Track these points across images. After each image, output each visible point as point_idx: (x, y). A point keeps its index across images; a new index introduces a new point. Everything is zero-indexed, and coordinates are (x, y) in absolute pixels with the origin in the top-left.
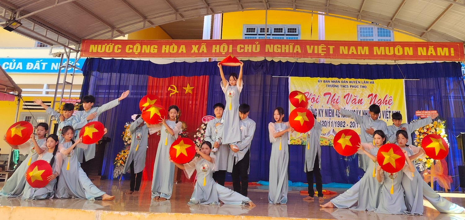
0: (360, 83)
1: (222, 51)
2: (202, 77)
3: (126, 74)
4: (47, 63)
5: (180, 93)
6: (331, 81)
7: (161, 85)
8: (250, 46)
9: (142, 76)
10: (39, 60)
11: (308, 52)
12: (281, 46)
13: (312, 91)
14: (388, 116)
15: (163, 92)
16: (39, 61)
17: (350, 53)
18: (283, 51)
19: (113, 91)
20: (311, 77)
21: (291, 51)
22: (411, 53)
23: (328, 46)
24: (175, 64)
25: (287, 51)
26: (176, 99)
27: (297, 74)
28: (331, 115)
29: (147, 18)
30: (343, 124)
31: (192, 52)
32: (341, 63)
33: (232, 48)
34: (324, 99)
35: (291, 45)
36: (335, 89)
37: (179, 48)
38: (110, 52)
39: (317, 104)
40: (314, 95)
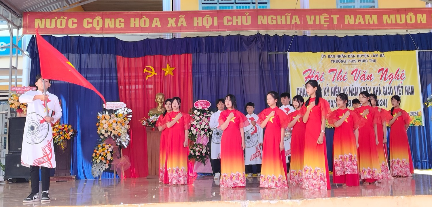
0: (369, 56)
1: (205, 24)
6: (336, 56)
8: (239, 17)
11: (309, 24)
12: (277, 17)
13: (314, 68)
14: (401, 92)
15: (137, 74)
17: (357, 23)
18: (279, 23)
20: (313, 52)
21: (289, 23)
22: (424, 21)
23: (332, 16)
24: (148, 40)
25: (284, 23)
27: (297, 50)
32: (346, 34)
33: (218, 20)
34: (329, 77)
35: (287, 15)
36: (341, 64)
37: (151, 21)
38: (63, 28)
39: (322, 82)
40: (318, 73)
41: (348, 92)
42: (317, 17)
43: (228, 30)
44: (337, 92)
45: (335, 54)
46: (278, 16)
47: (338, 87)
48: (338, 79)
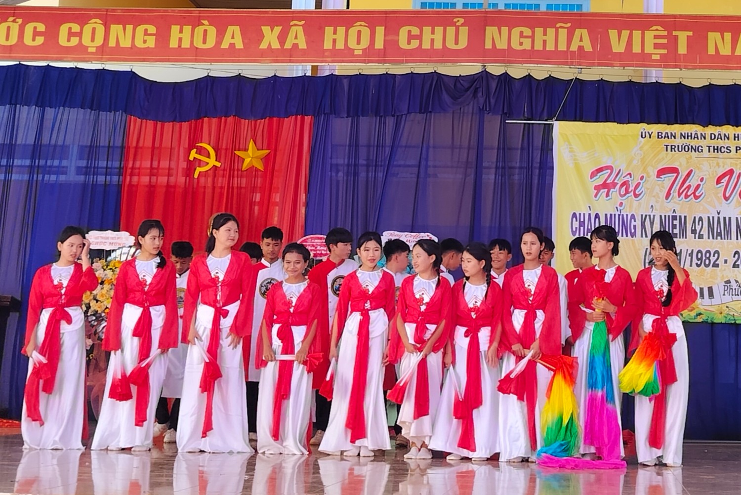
1: (352, 44)
2: (291, 120)
3: (59, 111)
5: (224, 170)
6: (678, 135)
7: (167, 143)
8: (439, 30)
9: (106, 117)
11: (614, 51)
12: (533, 32)
13: (620, 164)
15: (173, 165)
17: (739, 52)
20: (620, 123)
21: (562, 47)
23: (674, 33)
24: (208, 77)
25: (550, 47)
26: (214, 188)
27: (578, 116)
28: (677, 231)
30: (713, 259)
31: (261, 47)
32: (709, 81)
33: (385, 35)
34: (657, 187)
35: (561, 27)
36: (691, 157)
37: (221, 34)
38: (11, 46)
39: (637, 199)
40: (629, 176)
41: (705, 229)
42: (637, 34)
43: (407, 62)
44: (676, 228)
45: (677, 129)
46: (536, 29)
47: (678, 214)
48: (679, 195)
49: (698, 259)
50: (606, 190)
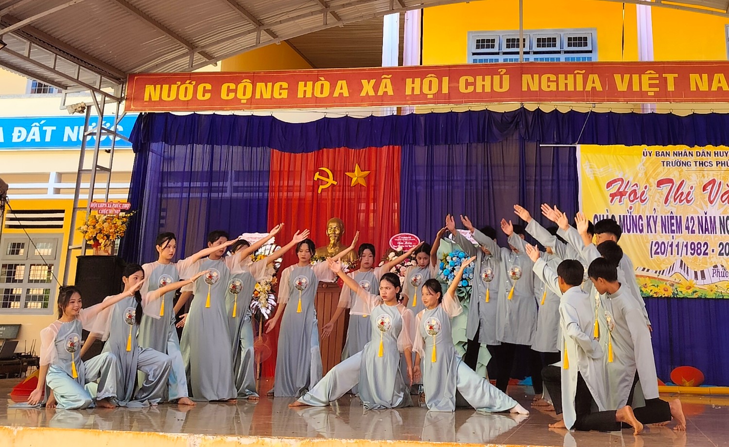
1: (426, 90)
2: (385, 148)
3: (225, 147)
4: (54, 128)
5: (339, 186)
6: (672, 154)
7: (298, 168)
8: (488, 78)
9: (258, 151)
10: (38, 120)
13: (629, 177)
15: (303, 183)
16: (37, 124)
17: (714, 88)
19: (198, 184)
20: (627, 144)
21: (579, 88)
23: (664, 75)
24: (326, 121)
26: (333, 199)
27: (595, 140)
28: (674, 228)
29: (263, 25)
30: (703, 249)
31: (361, 95)
32: (693, 111)
33: (449, 83)
34: (658, 194)
35: (578, 73)
36: (682, 170)
37: (333, 87)
38: (188, 101)
39: (643, 204)
40: (636, 186)
41: (696, 226)
42: (635, 77)
43: (466, 102)
44: (673, 226)
45: (670, 148)
47: (674, 215)
48: (675, 200)
49: (692, 249)
50: (619, 197)
